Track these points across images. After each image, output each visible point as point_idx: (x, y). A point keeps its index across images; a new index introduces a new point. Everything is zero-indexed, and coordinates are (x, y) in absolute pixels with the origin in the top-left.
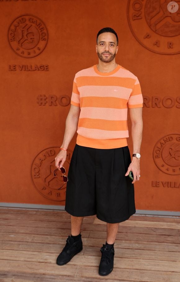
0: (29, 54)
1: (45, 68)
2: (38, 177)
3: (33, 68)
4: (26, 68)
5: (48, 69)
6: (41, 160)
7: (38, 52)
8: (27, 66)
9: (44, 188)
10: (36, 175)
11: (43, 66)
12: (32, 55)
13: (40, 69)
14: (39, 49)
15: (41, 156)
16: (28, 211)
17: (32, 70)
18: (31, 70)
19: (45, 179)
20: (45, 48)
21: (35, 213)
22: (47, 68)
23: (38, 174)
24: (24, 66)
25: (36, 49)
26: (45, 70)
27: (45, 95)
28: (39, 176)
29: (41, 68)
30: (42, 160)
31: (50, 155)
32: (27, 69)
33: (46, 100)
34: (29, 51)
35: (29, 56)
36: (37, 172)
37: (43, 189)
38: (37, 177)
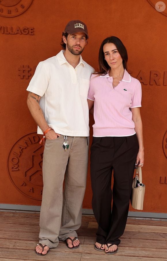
0: (10, 12)
1: (30, 31)
2: (17, 169)
3: (15, 31)
4: (6, 30)
5: (34, 33)
6: (21, 149)
7: (21, 10)
8: (7, 27)
9: (24, 184)
10: (15, 168)
11: (28, 29)
12: (13, 14)
13: (23, 32)
14: (23, 7)
15: (22, 143)
16: (2, 212)
17: (13, 33)
18: (11, 33)
19: (26, 172)
20: (30, 6)
21: (12, 215)
22: (32, 31)
23: (16, 166)
24: (3, 27)
25: (18, 7)
26: (30, 33)
27: (28, 66)
28: (19, 168)
29: (25, 31)
30: (23, 149)
31: (33, 142)
32: (6, 32)
33: (30, 72)
34: (10, 8)
35: (9, 15)
36: (16, 163)
37: (22, 185)
38: (15, 170)
